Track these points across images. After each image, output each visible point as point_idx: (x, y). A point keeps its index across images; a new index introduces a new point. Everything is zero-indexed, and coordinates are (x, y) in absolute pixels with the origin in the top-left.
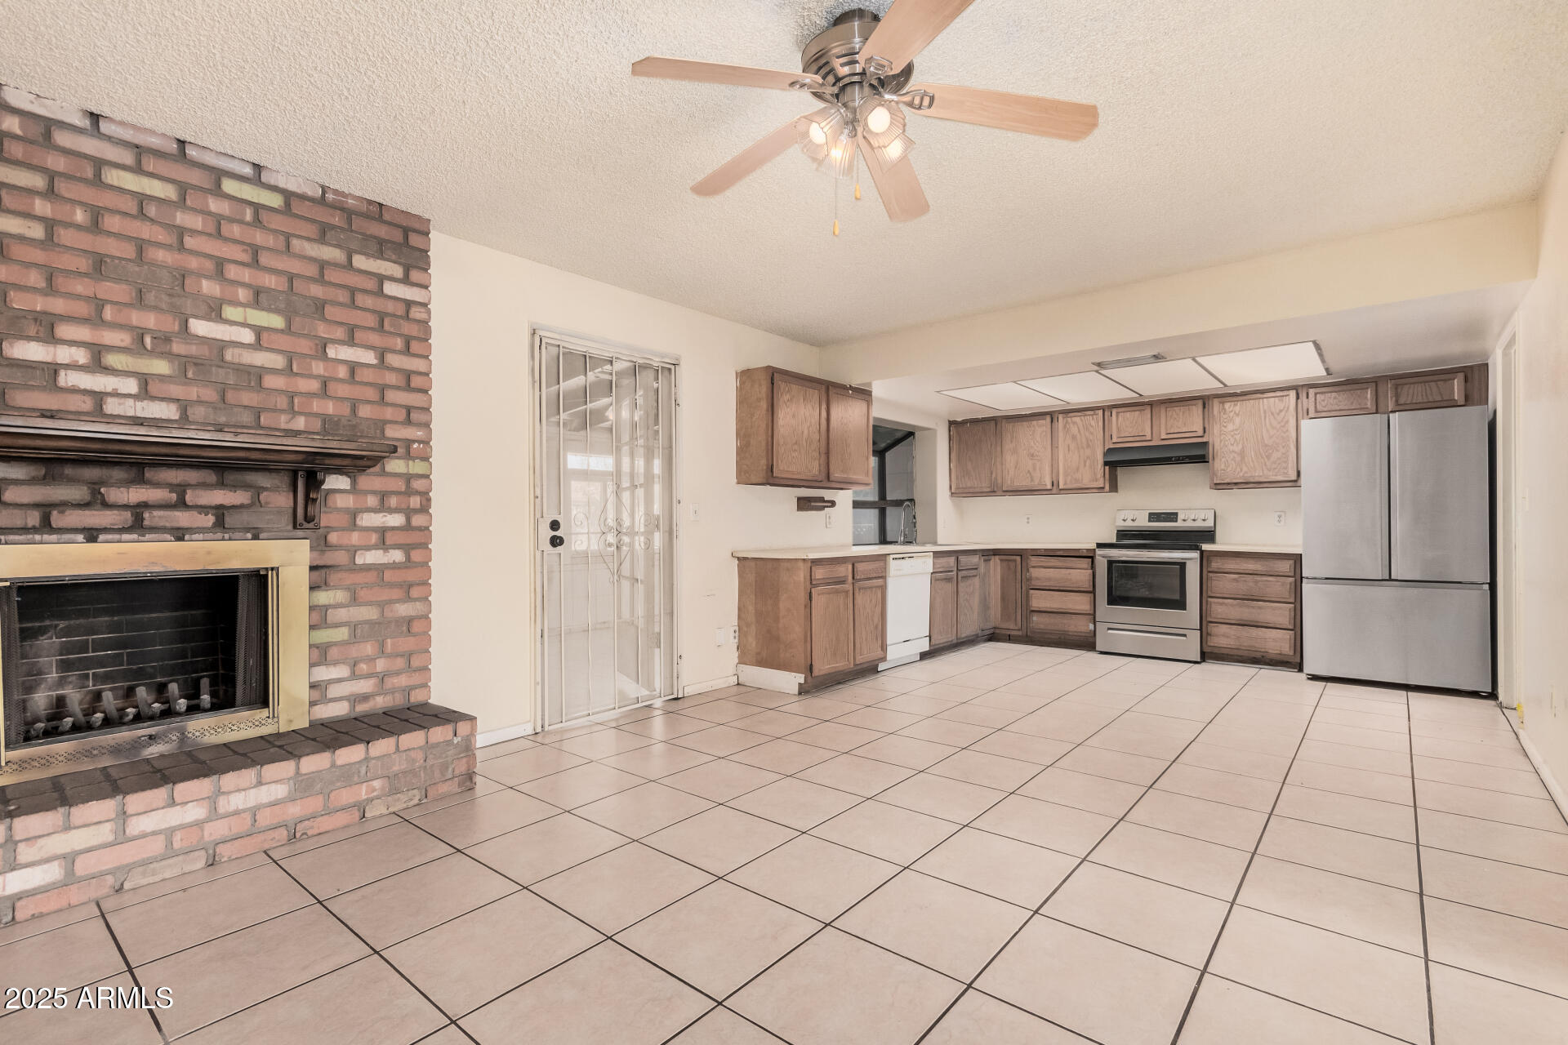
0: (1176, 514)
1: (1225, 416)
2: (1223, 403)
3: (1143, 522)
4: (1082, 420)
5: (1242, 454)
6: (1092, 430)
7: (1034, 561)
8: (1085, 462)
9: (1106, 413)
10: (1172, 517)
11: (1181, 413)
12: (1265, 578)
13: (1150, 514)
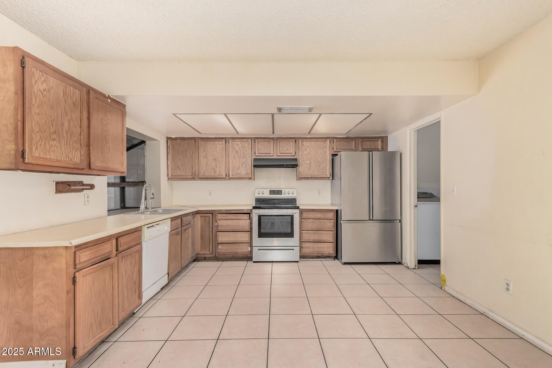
0: (281, 191)
1: (303, 147)
2: (303, 141)
3: (267, 195)
4: (241, 144)
5: (310, 164)
6: (246, 148)
7: (219, 216)
8: (242, 165)
9: (252, 141)
10: (279, 192)
11: (286, 144)
12: (323, 221)
13: (270, 190)
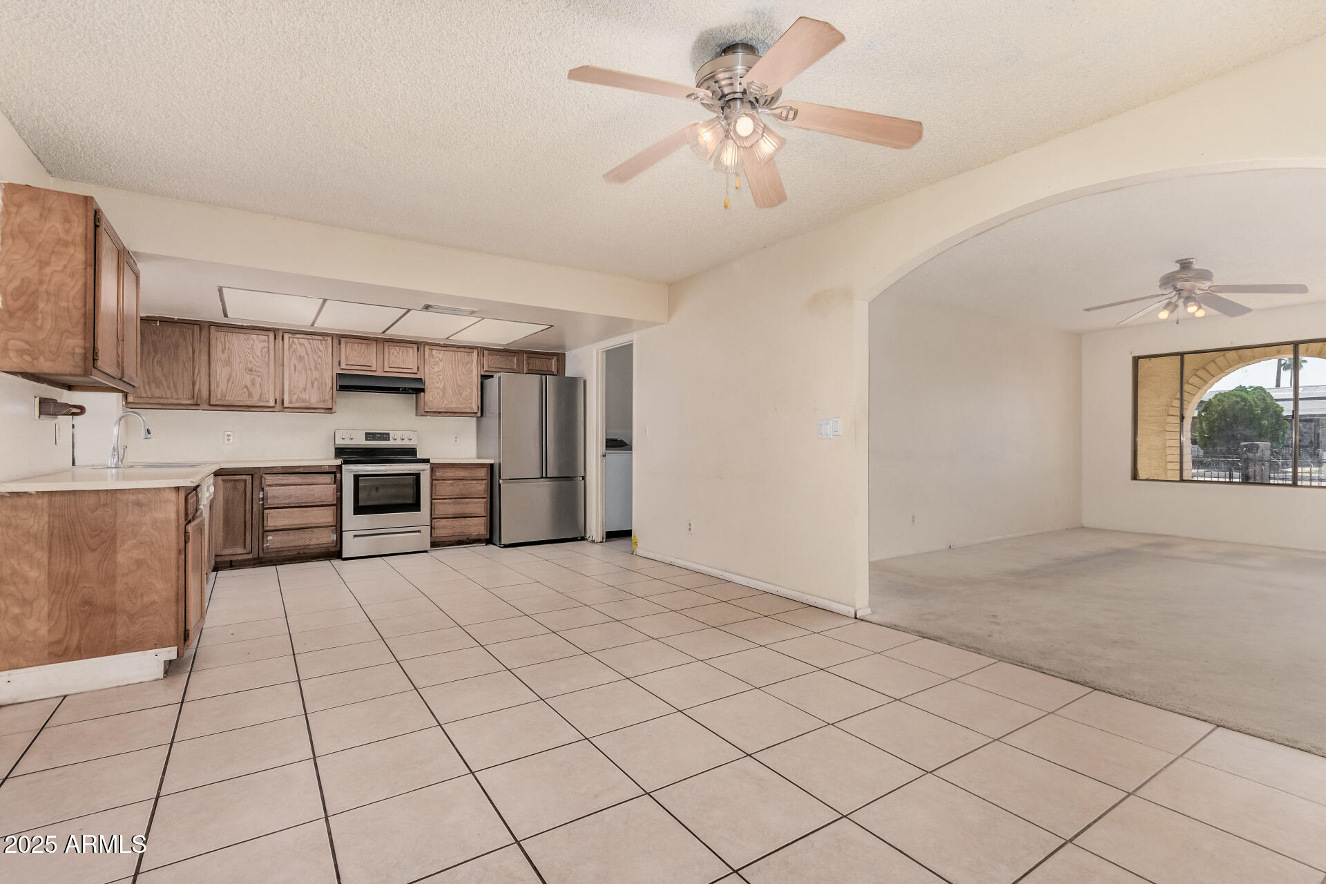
0: (388, 434)
1: (433, 360)
2: (432, 350)
3: (360, 441)
4: (310, 343)
5: (444, 390)
6: (320, 353)
7: (269, 479)
8: (313, 384)
9: (334, 341)
10: (384, 436)
11: (401, 352)
12: (470, 482)
13: (366, 433)
